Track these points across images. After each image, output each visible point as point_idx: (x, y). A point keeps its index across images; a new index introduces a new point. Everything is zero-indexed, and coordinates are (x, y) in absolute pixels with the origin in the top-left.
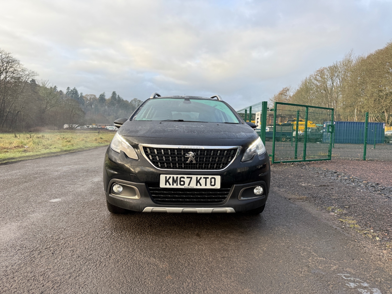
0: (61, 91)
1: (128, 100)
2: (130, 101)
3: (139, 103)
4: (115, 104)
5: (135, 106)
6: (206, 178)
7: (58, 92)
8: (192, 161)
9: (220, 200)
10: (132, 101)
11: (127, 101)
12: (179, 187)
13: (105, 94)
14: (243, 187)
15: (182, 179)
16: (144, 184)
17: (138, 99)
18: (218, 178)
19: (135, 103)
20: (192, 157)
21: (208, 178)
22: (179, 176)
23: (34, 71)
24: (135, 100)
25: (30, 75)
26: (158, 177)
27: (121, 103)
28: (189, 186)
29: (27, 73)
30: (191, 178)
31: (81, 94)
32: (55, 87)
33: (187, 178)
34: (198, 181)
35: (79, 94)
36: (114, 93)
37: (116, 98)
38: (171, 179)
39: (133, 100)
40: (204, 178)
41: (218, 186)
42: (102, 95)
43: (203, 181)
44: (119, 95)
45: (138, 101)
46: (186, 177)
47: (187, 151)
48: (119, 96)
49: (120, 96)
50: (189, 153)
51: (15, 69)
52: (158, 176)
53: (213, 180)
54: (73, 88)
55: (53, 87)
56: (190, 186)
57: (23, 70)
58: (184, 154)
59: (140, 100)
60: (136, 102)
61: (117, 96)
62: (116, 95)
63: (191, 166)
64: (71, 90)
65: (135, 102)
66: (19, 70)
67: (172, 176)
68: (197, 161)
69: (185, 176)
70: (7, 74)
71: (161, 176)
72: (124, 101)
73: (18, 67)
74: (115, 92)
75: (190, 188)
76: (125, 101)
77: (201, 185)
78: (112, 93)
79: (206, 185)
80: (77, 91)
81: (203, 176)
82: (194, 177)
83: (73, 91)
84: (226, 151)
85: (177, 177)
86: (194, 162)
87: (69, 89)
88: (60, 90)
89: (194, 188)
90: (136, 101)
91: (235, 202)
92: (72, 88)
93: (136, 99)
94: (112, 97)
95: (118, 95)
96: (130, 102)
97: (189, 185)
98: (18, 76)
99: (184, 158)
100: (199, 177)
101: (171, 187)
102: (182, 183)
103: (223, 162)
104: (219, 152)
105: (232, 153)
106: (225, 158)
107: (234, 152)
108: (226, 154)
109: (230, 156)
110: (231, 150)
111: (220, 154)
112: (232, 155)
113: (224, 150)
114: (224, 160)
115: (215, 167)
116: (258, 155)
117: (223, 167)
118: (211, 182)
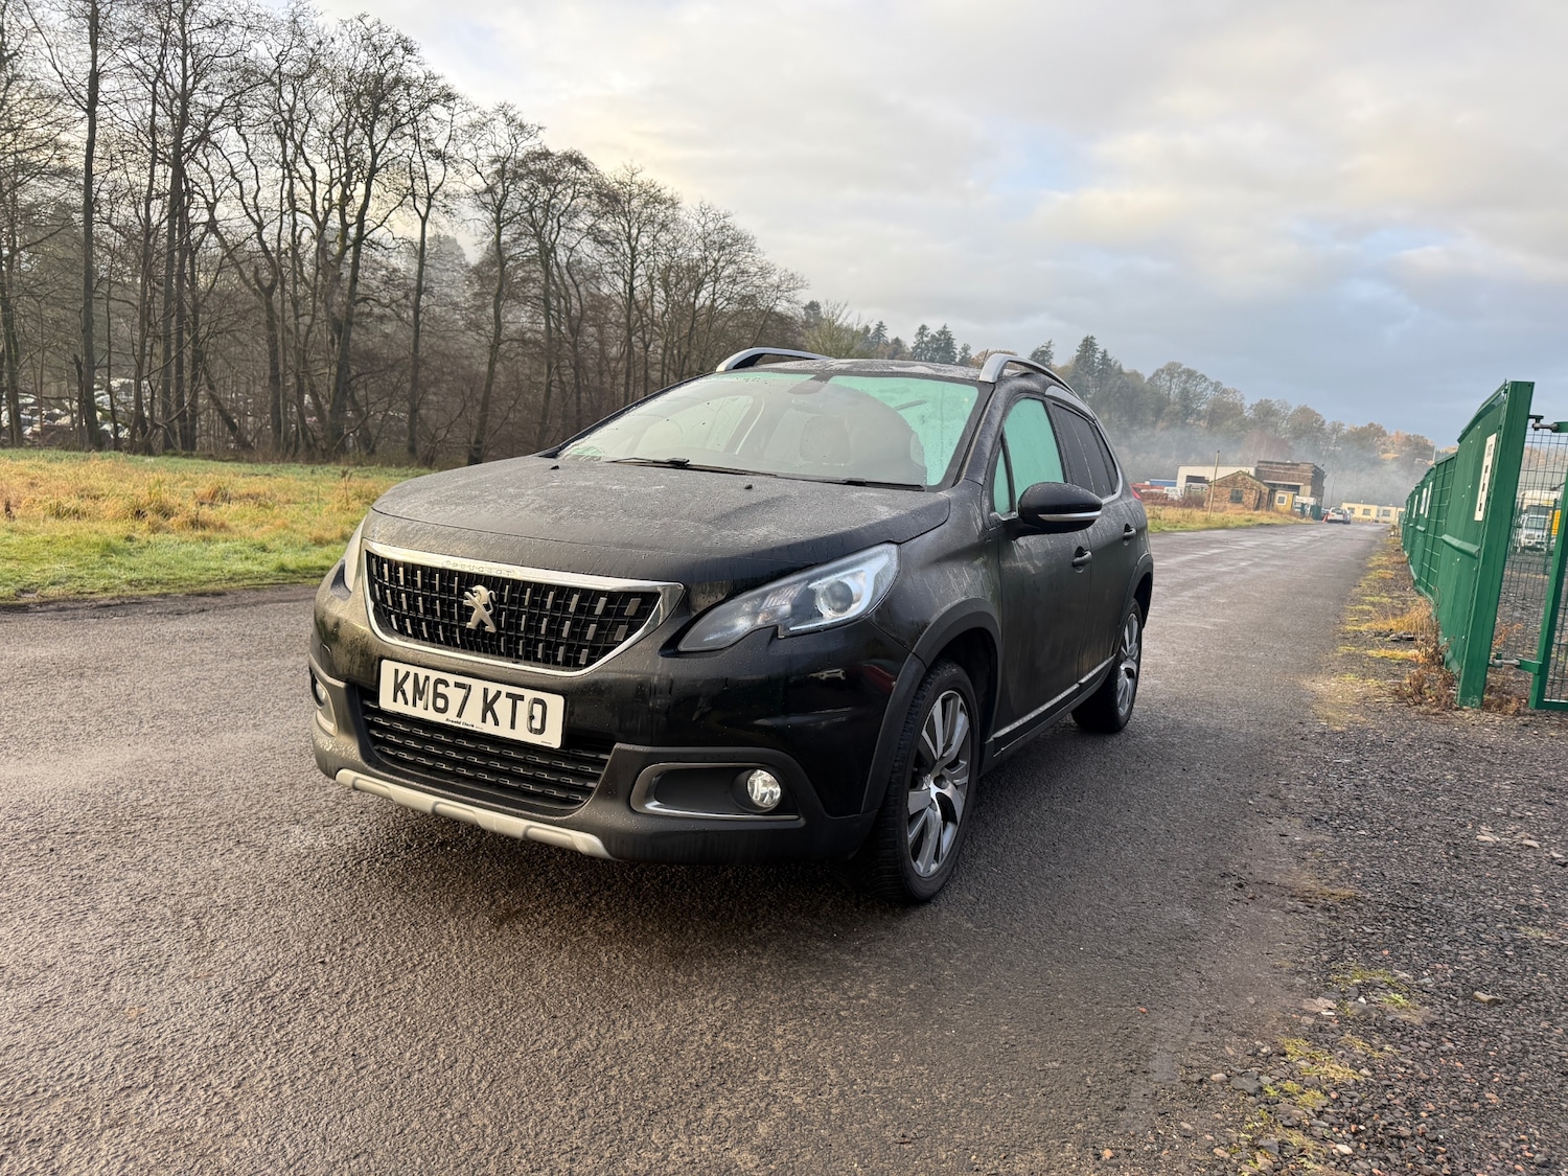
0: (897, 341)
1: (1140, 372)
2: (1147, 376)
3: (1186, 382)
4: (1088, 386)
5: (1169, 394)
6: (515, 698)
7: (887, 344)
8: (482, 624)
9: (573, 796)
10: (1157, 374)
11: (1136, 375)
12: (432, 716)
13: (1052, 349)
14: (650, 759)
15: (441, 688)
16: (341, 684)
17: (1183, 367)
18: (556, 704)
19: (1168, 384)
20: (483, 609)
21: (521, 698)
22: (434, 675)
23: (794, 272)
24: (1172, 370)
25: (783, 287)
26: (376, 668)
27: (1111, 382)
28: (458, 719)
29: (775, 279)
30: (469, 688)
31: (965, 349)
32: (881, 326)
33: (457, 685)
34: (488, 707)
35: (957, 352)
36: (1088, 345)
37: (1094, 362)
38: (411, 679)
39: (1163, 371)
40: (509, 695)
41: (553, 738)
42: (1042, 352)
43: (503, 707)
44: (1105, 351)
45: (1183, 372)
46: (452, 684)
47: (470, 580)
48: (1105, 354)
49: (1109, 357)
50: (474, 589)
51: (742, 267)
52: (377, 663)
53: (538, 709)
54: (940, 328)
55: (873, 327)
56: (461, 720)
57: (764, 272)
58: (461, 593)
59: (1192, 368)
60: (1175, 380)
61: (1098, 355)
62: (1094, 351)
63: (476, 641)
64: (933, 336)
65: (1172, 377)
66: (753, 269)
67: (413, 670)
68: (498, 624)
69: (452, 679)
70: (718, 287)
71: (384, 662)
72: (1124, 374)
73: (750, 260)
74: (1092, 337)
75: (461, 726)
76: (1129, 375)
77: (497, 723)
78: (1081, 342)
79: (513, 726)
80: (950, 338)
81: (505, 689)
82: (478, 686)
83: (938, 340)
84: (603, 600)
85: (427, 678)
86: (491, 628)
87: (926, 332)
88: (895, 337)
89: (474, 729)
90: (1176, 375)
91: (615, 816)
92: (934, 328)
93: (1175, 364)
94: (1078, 359)
95: (1101, 350)
96: (1150, 379)
97: (459, 715)
98: (750, 290)
99: (460, 605)
100: (493, 688)
101: (409, 710)
102: (440, 703)
103: (592, 641)
104: (576, 598)
105: (631, 608)
106: (601, 626)
107: (641, 604)
108: (606, 612)
109: (623, 623)
110: (627, 595)
111: (579, 608)
112: (632, 617)
113: (596, 594)
114: (597, 635)
115: (560, 659)
116: (775, 634)
117: (590, 662)
118: (532, 718)
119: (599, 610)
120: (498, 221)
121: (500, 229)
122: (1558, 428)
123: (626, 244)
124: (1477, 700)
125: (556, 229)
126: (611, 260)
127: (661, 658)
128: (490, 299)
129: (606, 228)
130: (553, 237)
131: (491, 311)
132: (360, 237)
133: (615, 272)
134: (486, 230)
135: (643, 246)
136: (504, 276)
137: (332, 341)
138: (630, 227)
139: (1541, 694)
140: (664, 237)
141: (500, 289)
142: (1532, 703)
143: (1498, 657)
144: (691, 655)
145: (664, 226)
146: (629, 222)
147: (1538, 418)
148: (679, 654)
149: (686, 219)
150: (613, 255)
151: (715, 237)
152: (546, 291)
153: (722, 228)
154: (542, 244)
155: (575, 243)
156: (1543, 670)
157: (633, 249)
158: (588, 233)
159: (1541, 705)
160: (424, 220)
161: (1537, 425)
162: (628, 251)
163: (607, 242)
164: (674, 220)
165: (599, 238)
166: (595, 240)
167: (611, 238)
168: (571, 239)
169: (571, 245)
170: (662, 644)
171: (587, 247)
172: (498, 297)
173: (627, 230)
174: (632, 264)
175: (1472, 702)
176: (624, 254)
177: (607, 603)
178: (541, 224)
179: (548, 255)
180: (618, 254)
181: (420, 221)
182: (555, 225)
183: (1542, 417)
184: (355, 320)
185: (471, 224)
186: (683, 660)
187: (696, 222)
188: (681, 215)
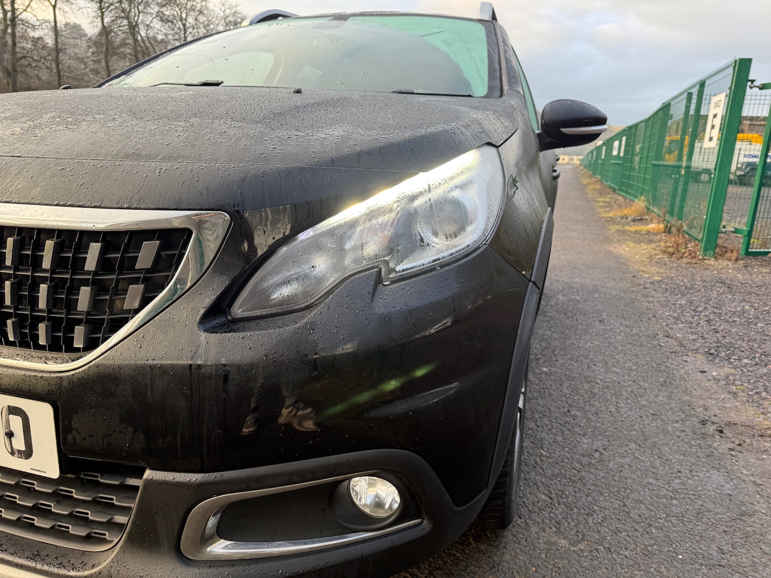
41: (46, 463)
84: (96, 246)
103: (88, 313)
104: (49, 245)
105: (146, 254)
106: (99, 287)
107: (161, 248)
108: (104, 263)
109: (135, 281)
110: (136, 236)
111: (58, 261)
112: (148, 271)
113: (84, 237)
114: (95, 303)
115: (42, 341)
116: (379, 280)
117: (91, 345)
118: (10, 435)
119: (91, 263)
120: (101, 8)
121: (103, 13)
122: (763, 87)
123: (180, 23)
124: (712, 253)
125: (137, 14)
126: (172, 32)
127: (203, 336)
128: (102, 56)
129: (167, 13)
130: (136, 18)
131: (104, 64)
132: (13, 19)
133: (175, 39)
134: (95, 14)
135: (190, 23)
136: (109, 43)
137: (8, 83)
138: (181, 13)
139: (748, 247)
140: (202, 19)
141: (107, 49)
142: (742, 252)
143: (724, 227)
144: (253, 324)
145: (201, 12)
146: (180, 9)
147: (752, 81)
148: (233, 325)
149: (213, 8)
150: (173, 29)
151: (231, 19)
152: (135, 50)
153: (235, 13)
154: (130, 23)
155: (149, 22)
156: (749, 234)
157: (184, 25)
158: (157, 16)
159: (748, 254)
160: (54, 7)
161: (752, 86)
162: (181, 27)
163: (169, 21)
164: (207, 9)
165: (164, 20)
166: (162, 20)
167: (170, 19)
168: (148, 20)
169: (148, 23)
170: (202, 311)
171: (157, 24)
172: (106, 53)
173: (180, 14)
174: (185, 34)
175: (709, 254)
176: (179, 28)
177: (103, 252)
178: (128, 10)
179: (134, 29)
180: (176, 29)
181: (51, 8)
182: (137, 12)
183: (754, 81)
184: (19, 69)
185: (84, 10)
186: (241, 334)
187: (219, 10)
188: (210, 5)
